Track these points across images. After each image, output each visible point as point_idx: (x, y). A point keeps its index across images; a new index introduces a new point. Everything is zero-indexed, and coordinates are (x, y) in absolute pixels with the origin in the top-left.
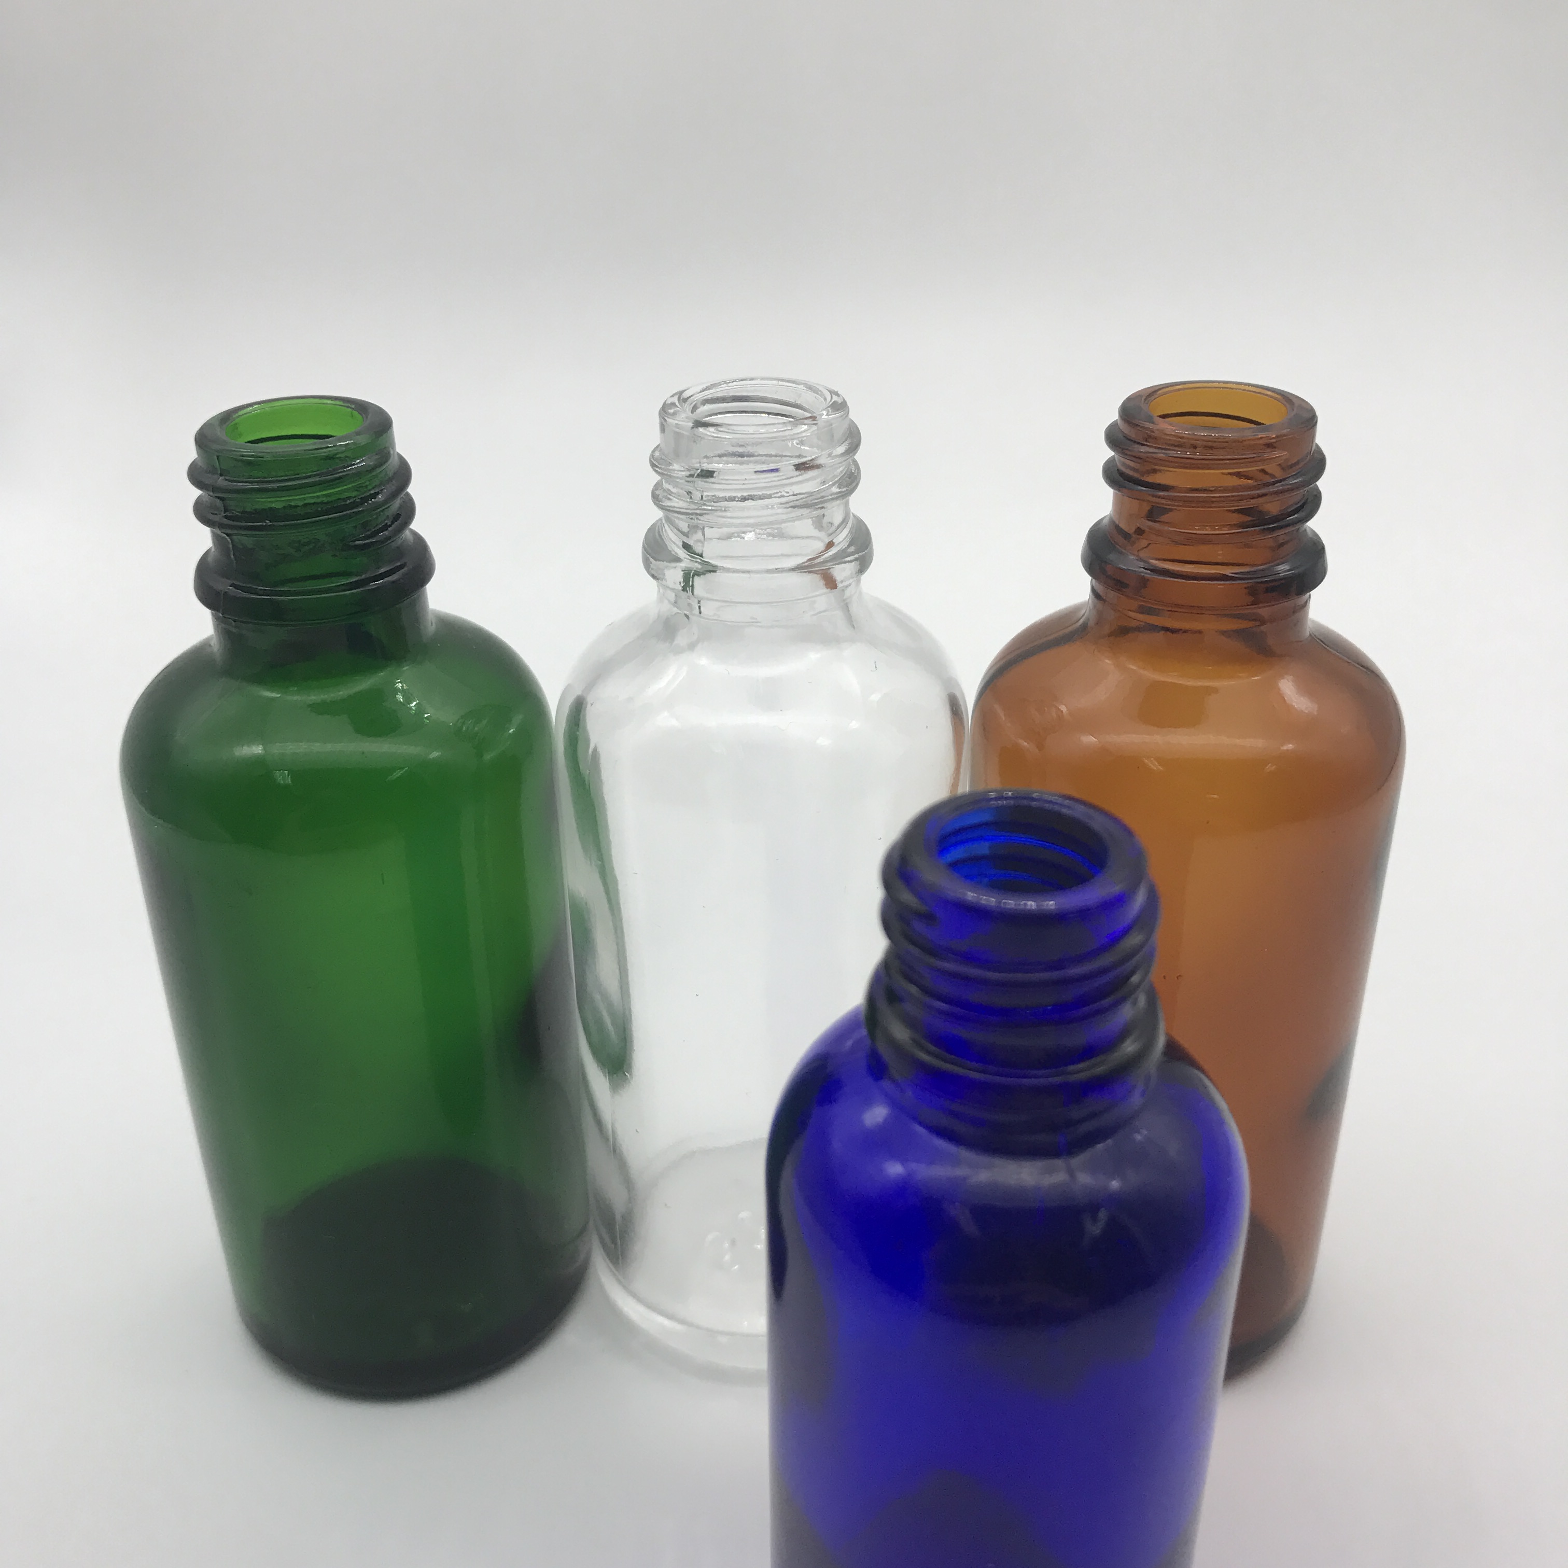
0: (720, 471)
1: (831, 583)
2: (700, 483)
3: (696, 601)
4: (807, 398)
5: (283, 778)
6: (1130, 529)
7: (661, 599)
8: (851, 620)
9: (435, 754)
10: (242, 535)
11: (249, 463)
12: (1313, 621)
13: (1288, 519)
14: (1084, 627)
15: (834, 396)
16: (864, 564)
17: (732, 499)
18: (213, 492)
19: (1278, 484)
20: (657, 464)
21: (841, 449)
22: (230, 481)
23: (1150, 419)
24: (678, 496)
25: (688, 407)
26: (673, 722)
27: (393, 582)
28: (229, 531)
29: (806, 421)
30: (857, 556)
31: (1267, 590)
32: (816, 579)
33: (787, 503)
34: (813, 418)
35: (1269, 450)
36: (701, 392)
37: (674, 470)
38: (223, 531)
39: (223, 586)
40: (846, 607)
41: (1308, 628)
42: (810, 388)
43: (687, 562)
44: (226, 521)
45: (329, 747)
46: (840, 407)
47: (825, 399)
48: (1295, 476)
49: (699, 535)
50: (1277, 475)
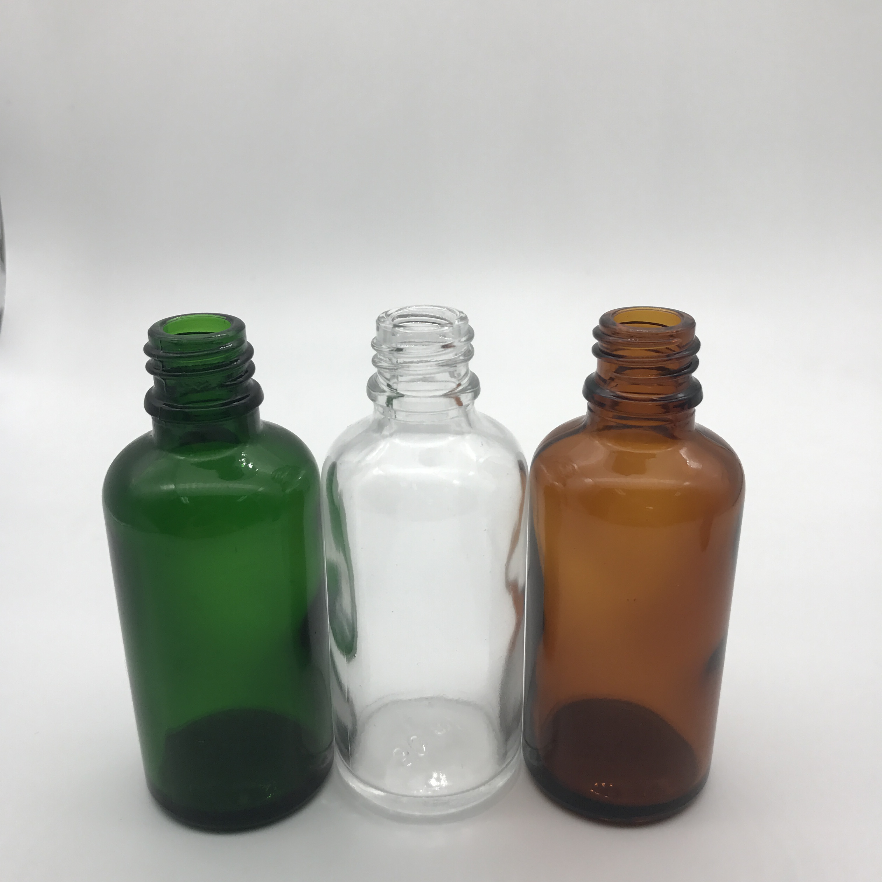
0: (406, 348)
1: (460, 403)
2: (396, 354)
3: (394, 412)
4: (448, 315)
5: (185, 500)
6: (607, 378)
7: (375, 410)
8: (470, 423)
9: (261, 489)
10: (171, 379)
11: (176, 344)
12: (697, 423)
13: (683, 371)
14: (585, 426)
15: (461, 314)
16: (476, 393)
17: (412, 362)
18: (157, 358)
19: (677, 355)
20: (375, 345)
21: (464, 339)
22: (165, 353)
23: (614, 324)
24: (385, 361)
25: (390, 319)
26: (381, 472)
27: (244, 403)
28: (164, 377)
29: (448, 325)
30: (472, 390)
31: (675, 407)
32: (453, 401)
33: (439, 364)
34: (451, 323)
35: (671, 338)
36: (396, 312)
37: (383, 348)
38: (162, 377)
39: (160, 404)
40: (467, 415)
41: (695, 426)
42: (449, 310)
43: (388, 393)
44: (164, 373)
45: (207, 485)
46: (464, 319)
47: (457, 315)
48: (685, 351)
49: (395, 380)
50: (676, 350)
